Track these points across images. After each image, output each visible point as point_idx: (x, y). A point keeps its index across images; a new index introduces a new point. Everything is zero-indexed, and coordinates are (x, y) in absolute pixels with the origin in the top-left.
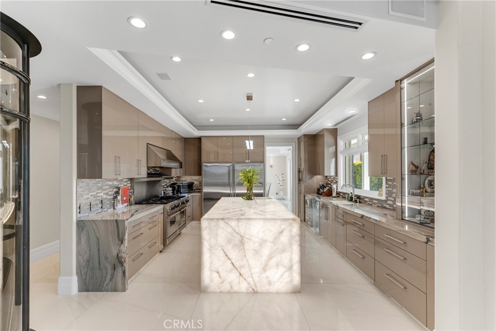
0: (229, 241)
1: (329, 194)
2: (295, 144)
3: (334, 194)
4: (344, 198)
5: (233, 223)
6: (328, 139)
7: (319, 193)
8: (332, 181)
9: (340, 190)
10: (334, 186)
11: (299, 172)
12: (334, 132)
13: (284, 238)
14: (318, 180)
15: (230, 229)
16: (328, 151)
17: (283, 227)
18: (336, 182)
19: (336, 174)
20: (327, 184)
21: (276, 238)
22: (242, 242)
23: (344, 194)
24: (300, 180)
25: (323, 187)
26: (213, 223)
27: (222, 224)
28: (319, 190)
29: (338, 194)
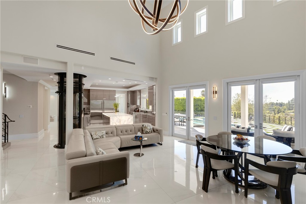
0: (117, 121)
1: (138, 111)
2: (126, 93)
3: (140, 111)
4: (143, 112)
5: (118, 117)
6: (138, 93)
7: (135, 111)
8: (139, 107)
9: (142, 110)
10: (140, 109)
11: (128, 104)
12: (140, 91)
13: (130, 120)
14: (134, 107)
15: (117, 118)
16: (138, 97)
17: (130, 117)
18: (140, 107)
19: (141, 105)
20: (138, 108)
21: (128, 120)
22: (120, 121)
23: (143, 111)
24: (128, 107)
25: (137, 109)
26: (113, 117)
27: (115, 117)
28: (135, 110)
29: (141, 111)
